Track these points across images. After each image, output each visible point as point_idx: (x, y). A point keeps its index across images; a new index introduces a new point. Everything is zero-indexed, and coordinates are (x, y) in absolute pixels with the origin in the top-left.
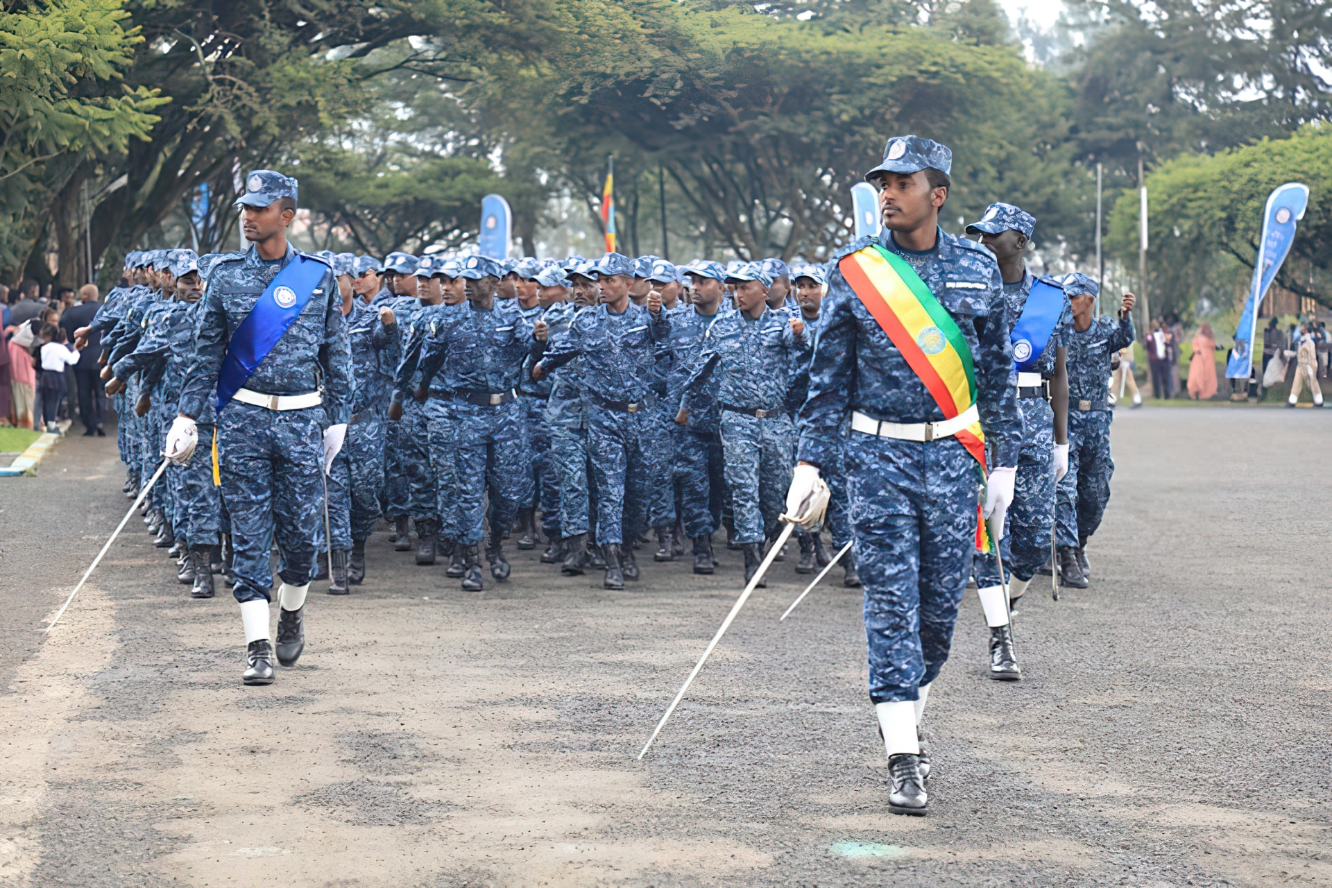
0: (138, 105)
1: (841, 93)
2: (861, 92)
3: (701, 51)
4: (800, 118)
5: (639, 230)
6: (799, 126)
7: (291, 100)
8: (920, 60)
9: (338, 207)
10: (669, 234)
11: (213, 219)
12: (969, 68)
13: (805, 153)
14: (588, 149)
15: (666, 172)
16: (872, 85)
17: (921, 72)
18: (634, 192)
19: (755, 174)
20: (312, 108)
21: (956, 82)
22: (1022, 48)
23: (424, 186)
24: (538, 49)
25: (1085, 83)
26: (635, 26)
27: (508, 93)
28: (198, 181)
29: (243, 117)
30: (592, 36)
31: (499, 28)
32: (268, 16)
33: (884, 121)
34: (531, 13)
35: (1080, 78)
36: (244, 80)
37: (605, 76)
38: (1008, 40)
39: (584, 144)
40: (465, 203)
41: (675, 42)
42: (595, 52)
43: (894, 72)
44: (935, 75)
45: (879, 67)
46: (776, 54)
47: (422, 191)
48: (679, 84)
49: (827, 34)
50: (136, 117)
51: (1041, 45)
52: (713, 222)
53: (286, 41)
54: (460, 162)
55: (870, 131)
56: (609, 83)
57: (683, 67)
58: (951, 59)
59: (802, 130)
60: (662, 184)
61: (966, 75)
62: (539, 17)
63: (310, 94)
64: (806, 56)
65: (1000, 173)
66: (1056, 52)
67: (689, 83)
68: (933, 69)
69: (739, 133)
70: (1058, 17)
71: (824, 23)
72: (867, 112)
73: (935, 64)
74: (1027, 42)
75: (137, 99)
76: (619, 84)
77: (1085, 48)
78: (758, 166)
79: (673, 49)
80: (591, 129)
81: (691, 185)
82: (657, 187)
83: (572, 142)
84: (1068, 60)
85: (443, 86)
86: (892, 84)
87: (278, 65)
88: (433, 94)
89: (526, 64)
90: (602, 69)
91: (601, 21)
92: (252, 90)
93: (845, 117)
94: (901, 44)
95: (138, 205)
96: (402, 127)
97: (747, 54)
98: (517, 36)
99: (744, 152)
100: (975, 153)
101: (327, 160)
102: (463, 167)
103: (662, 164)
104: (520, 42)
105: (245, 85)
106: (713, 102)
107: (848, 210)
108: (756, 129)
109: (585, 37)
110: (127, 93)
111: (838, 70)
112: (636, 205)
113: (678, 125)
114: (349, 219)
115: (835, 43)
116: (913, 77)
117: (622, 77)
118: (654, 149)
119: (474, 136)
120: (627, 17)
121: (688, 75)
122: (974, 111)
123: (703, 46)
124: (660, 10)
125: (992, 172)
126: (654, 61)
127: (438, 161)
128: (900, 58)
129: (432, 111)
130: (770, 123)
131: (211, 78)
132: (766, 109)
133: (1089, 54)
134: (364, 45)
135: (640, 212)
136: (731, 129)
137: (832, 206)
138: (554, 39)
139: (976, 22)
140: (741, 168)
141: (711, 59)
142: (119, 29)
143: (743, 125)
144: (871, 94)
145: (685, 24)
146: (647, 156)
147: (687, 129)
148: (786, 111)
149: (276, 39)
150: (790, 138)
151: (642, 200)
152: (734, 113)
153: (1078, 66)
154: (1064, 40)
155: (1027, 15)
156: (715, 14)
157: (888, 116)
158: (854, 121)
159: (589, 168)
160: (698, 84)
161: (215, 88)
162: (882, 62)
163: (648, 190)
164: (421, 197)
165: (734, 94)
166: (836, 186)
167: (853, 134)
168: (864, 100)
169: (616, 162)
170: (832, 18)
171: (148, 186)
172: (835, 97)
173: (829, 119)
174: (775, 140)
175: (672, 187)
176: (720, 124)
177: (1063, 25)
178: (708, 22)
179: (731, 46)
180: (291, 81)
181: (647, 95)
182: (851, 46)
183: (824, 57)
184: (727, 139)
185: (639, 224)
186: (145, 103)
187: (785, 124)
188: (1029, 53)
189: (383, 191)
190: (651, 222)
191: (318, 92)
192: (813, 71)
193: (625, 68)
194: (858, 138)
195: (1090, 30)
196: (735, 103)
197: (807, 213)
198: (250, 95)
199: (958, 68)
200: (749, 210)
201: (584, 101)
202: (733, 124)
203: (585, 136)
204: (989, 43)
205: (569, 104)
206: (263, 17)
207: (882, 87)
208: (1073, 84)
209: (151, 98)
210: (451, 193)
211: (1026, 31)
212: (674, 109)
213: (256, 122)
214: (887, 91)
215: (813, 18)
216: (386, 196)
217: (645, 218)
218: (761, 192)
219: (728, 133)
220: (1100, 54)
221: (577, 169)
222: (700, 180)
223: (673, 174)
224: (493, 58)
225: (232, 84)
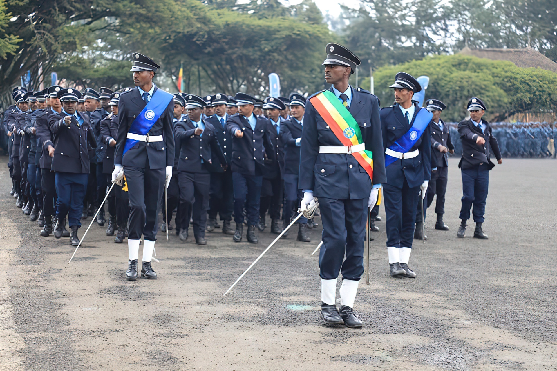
0: (11, 42)
1: (265, 40)
2: (273, 40)
3: (215, 25)
4: (251, 49)
5: (191, 89)
6: (249, 52)
7: (66, 40)
8: (293, 29)
9: (79, 79)
10: (202, 91)
11: (32, 83)
12: (311, 33)
13: (252, 62)
14: (173, 59)
15: (200, 68)
16: (276, 38)
17: (294, 34)
18: (189, 75)
19: (233, 68)
20: (74, 43)
21: (306, 37)
22: (328, 25)
23: (111, 72)
24: (155, 22)
25: (351, 38)
26: (191, 15)
27: (144, 38)
28: (27, 69)
29: (48, 45)
30: (176, 18)
31: (142, 15)
32: (57, 9)
33: (280, 51)
34: (154, 9)
35: (349, 37)
36: (49, 32)
37: (179, 33)
38: (323, 22)
39: (171, 57)
40: (127, 78)
41: (205, 21)
42: (176, 24)
43: (285, 33)
44: (299, 35)
45: (279, 31)
46: (241, 26)
47: (112, 73)
48: (206, 36)
49: (260, 19)
50: (10, 46)
51: (334, 24)
52: (218, 86)
53: (64, 18)
54: (125, 62)
55: (275, 54)
56: (181, 35)
57: (207, 29)
58: (305, 29)
59: (250, 54)
60: (199, 71)
61: (310, 35)
62: (157, 11)
63: (74, 38)
64: (252, 27)
65: (321, 70)
66: (339, 26)
67: (210, 37)
68: (298, 33)
69: (228, 54)
70: (339, 14)
71: (257, 15)
72: (274, 48)
73: (299, 31)
74: (329, 23)
75: (10, 39)
76: (184, 35)
77: (351, 26)
78: (235, 67)
79: (204, 23)
80: (173, 52)
81: (210, 72)
82: (197, 73)
83: (167, 56)
84: (344, 30)
85: (118, 35)
86: (283, 38)
87: (61, 27)
88: (114, 37)
89: (151, 27)
90: (178, 30)
91: (179, 13)
92: (51, 36)
93: (266, 49)
94: (286, 24)
95: (5, 77)
96: (102, 49)
97: (231, 26)
98: (148, 18)
99: (229, 61)
100: (313, 63)
101: (80, 63)
102: (126, 65)
103: (199, 65)
104: (148, 19)
105: (49, 34)
106: (218, 43)
107: (267, 83)
108: (234, 53)
109: (173, 19)
110: (6, 37)
111: (264, 33)
112: (189, 80)
113: (206, 51)
114: (83, 84)
115: (262, 22)
116: (290, 36)
117: (186, 33)
118: (196, 59)
119: (129, 53)
120: (188, 11)
121: (209, 33)
122: (312, 48)
123: (216, 23)
124: (200, 9)
125: (319, 70)
126: (198, 28)
127: (116, 62)
128: (286, 28)
129: (114, 44)
130: (239, 51)
131: (36, 31)
132: (238, 46)
133: (353, 28)
134: (90, 20)
135: (191, 82)
136: (225, 53)
137: (261, 82)
138: (162, 19)
139: (312, 16)
140: (228, 67)
141: (218, 27)
142: (3, 14)
143: (230, 52)
144: (276, 41)
145: (209, 14)
146: (194, 62)
147: (209, 53)
148: (246, 46)
149: (62, 17)
150: (247, 57)
151: (191, 78)
152: (226, 47)
153: (348, 32)
154: (343, 23)
155: (329, 13)
156: (219, 11)
157: (282, 49)
158: (270, 51)
159: (172, 66)
160: (213, 36)
161: (38, 36)
162: (279, 29)
163: (193, 74)
164: (111, 75)
165: (226, 40)
166: (263, 74)
167: (269, 55)
168: (273, 43)
169: (183, 64)
170: (261, 13)
171: (10, 70)
172: (263, 42)
173: (261, 50)
174: (240, 57)
175: (203, 73)
176: (222, 51)
177: (341, 17)
178: (216, 15)
179: (225, 23)
180: (66, 33)
181: (195, 39)
182: (268, 24)
183: (259, 28)
184: (223, 57)
185: (190, 86)
186: (13, 41)
187: (245, 52)
188: (330, 27)
189: (96, 73)
190: (195, 86)
191: (76, 38)
192: (255, 32)
193: (187, 30)
194: (271, 57)
195: (352, 20)
196: (227, 43)
197: (253, 84)
198: (51, 38)
199: (306, 32)
200: (232, 82)
201: (171, 41)
202: (226, 51)
203: (171, 55)
204: (318, 23)
205: (166, 42)
206: (55, 10)
207: (280, 39)
208: (347, 39)
209: (15, 39)
210: (122, 74)
211: (329, 19)
212: (205, 45)
213: (53, 48)
214: (282, 40)
215: (254, 13)
216: (97, 75)
217: (193, 85)
218: (236, 77)
219: (223, 54)
220: (356, 28)
221: (168, 66)
222: (214, 72)
223: (204, 69)
224: (139, 26)
225: (44, 34)
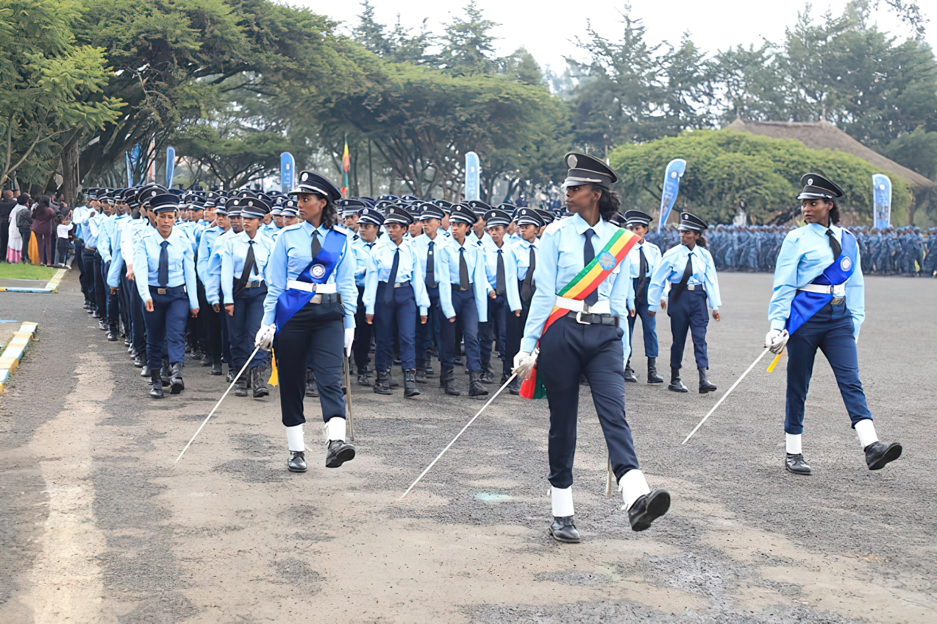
0: (111, 106)
1: (461, 106)
2: (470, 106)
3: (392, 84)
4: (441, 118)
5: (358, 170)
6: (439, 122)
7: (187, 105)
8: (500, 91)
9: (205, 156)
10: (374, 175)
11: (141, 161)
12: (524, 96)
13: (443, 136)
14: (334, 129)
15: (372, 143)
16: (476, 103)
17: (501, 97)
18: (356, 151)
19: (416, 143)
20: (198, 108)
21: (517, 103)
22: (548, 86)
23: (249, 146)
24: (311, 80)
25: (579, 104)
26: (359, 70)
27: (293, 101)
28: (135, 142)
29: (162, 111)
30: (339, 75)
31: (291, 70)
32: (176, 62)
33: (482, 121)
34: (308, 63)
35: (577, 102)
36: (163, 93)
37: (343, 94)
38: (541, 82)
39: (332, 127)
40: (271, 156)
41: (378, 78)
42: (339, 83)
43: (488, 97)
44: (507, 99)
45: (480, 94)
46: (429, 85)
47: (249, 148)
48: (380, 99)
49: (454, 76)
50: (110, 112)
51: (557, 83)
52: (395, 167)
53: (185, 74)
54: (268, 134)
55: (475, 125)
56: (345, 97)
57: (382, 90)
58: (516, 92)
59: (441, 124)
60: (370, 147)
61: (522, 99)
62: (312, 65)
63: (197, 101)
64: (443, 88)
65: (538, 147)
66: (564, 87)
67: (385, 100)
68: (507, 96)
69: (410, 125)
70: (565, 70)
71: (452, 70)
72: (474, 116)
73: (508, 94)
74: (550, 82)
75: (110, 103)
76: (350, 98)
77: (580, 88)
78: (419, 141)
79: (378, 82)
80: (334, 120)
81: (384, 149)
82: (367, 149)
83: (325, 126)
84: (571, 93)
85: (259, 95)
86: (486, 103)
87: (180, 87)
88: (254, 99)
89: (303, 87)
90: (342, 91)
91: (343, 68)
92: (167, 99)
93: (463, 119)
94: (491, 83)
95: (105, 152)
96: (237, 115)
97: (414, 85)
98: (300, 74)
99: (411, 133)
100: (526, 137)
101: (205, 135)
102: (270, 137)
103: (370, 138)
104: (300, 76)
105: (164, 96)
106: (397, 109)
107: (463, 164)
108: (417, 123)
109: (335, 76)
110: (105, 100)
111: (460, 95)
112: (356, 158)
113: (380, 120)
114: (211, 161)
115: (458, 81)
116: (496, 100)
117: (352, 94)
118: (366, 131)
119: (274, 121)
120: (355, 66)
121: (385, 94)
122: (525, 117)
123: (394, 81)
124: (372, 62)
125: (534, 147)
126: (368, 88)
127: (256, 133)
128: (490, 90)
129: (254, 108)
130: (427, 120)
131: (146, 92)
132: (424, 113)
133: (583, 89)
134: (221, 75)
135: (358, 161)
136: (406, 122)
137: (455, 162)
138: (319, 76)
139: (527, 73)
140: (410, 141)
141: (397, 88)
142: (102, 68)
143: (412, 121)
144: (476, 107)
145: (384, 69)
146: (363, 134)
147: (384, 121)
148: (433, 114)
149: (182, 73)
150: (436, 129)
151: (359, 155)
152: (408, 114)
153: (576, 96)
154: (568, 82)
155: (551, 68)
156: (398, 65)
157: (484, 119)
158: (467, 120)
159: (333, 139)
160: (390, 99)
161: (148, 98)
162: (482, 91)
163: (362, 151)
164: (248, 151)
165: (407, 105)
166: (457, 152)
167: (466, 126)
168: (472, 110)
169: (348, 136)
170: (456, 68)
171: (111, 142)
172: (457, 109)
173: (455, 119)
174: (427, 129)
175: (374, 149)
176: (401, 119)
177: (567, 75)
178: (394, 69)
179: (406, 82)
180: (187, 94)
181: (364, 104)
182: (466, 83)
183: (453, 89)
184: (404, 127)
185: (358, 166)
186: (115, 105)
187: (433, 121)
188: (552, 89)
189: (228, 148)
190: (363, 166)
191: (201, 101)
192: (448, 94)
193: (353, 91)
194: (469, 129)
195: (581, 79)
196: (408, 109)
197: (444, 165)
198: (166, 101)
199: (519, 96)
200: (414, 162)
201: (332, 105)
202: (407, 120)
203: (333, 123)
204: (533, 84)
205: (325, 107)
206: (173, 62)
207: (481, 104)
208: (574, 105)
209: (118, 103)
210: (263, 149)
211: (550, 76)
212: (377, 112)
213: (169, 115)
214: (484, 106)
215: (447, 67)
216: (229, 151)
217: (361, 165)
218: (419, 155)
219: (403, 124)
220: (587, 91)
221: (328, 139)
222: (390, 148)
223: (376, 143)
224: (287, 84)
225: (157, 96)
